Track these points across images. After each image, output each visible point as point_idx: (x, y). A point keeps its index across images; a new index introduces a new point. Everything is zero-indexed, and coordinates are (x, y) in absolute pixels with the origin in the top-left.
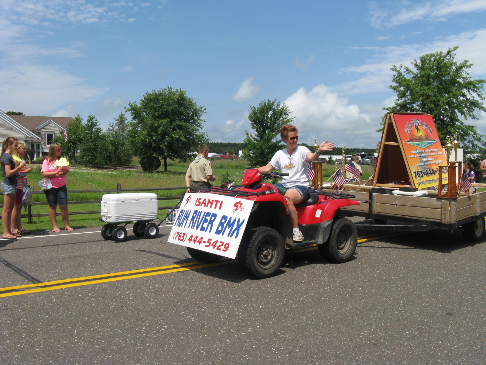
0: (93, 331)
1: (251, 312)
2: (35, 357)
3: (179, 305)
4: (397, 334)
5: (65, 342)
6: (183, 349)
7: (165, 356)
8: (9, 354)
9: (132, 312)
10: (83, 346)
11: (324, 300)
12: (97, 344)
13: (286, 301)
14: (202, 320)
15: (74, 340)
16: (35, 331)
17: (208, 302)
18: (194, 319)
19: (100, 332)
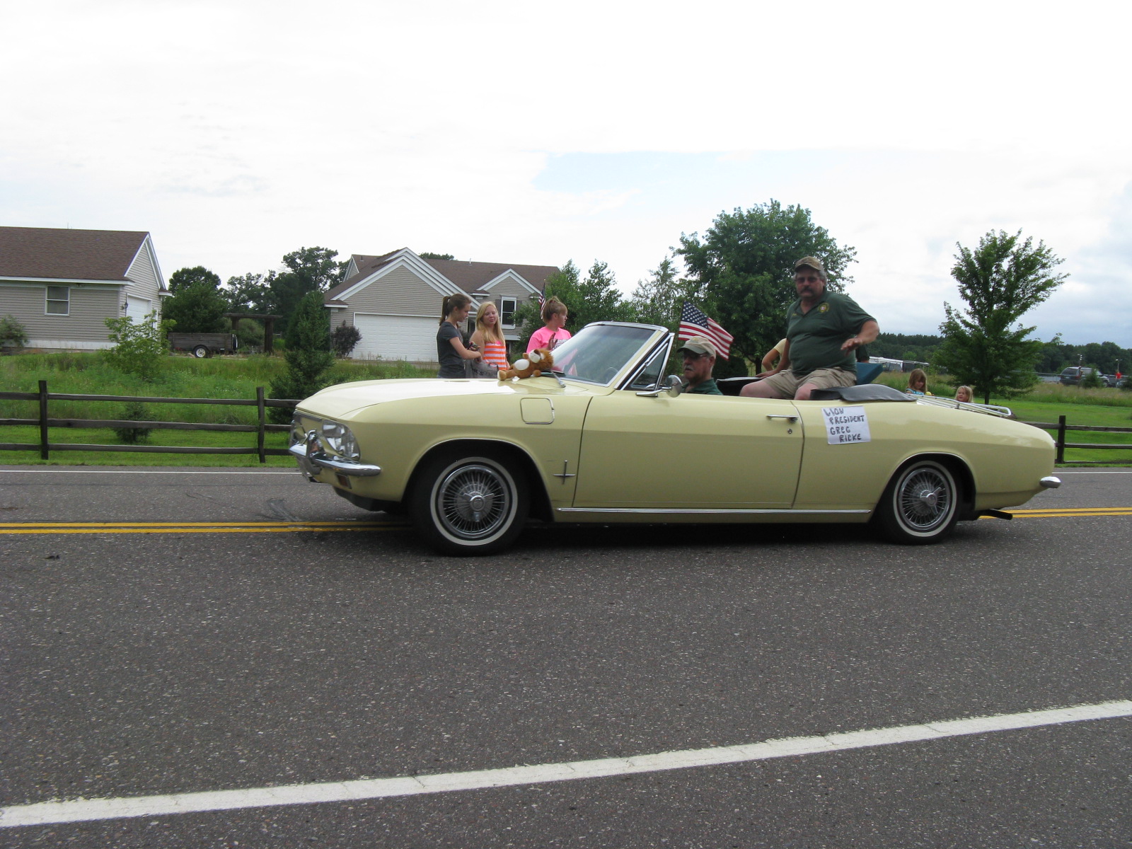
0: (551, 573)
1: (813, 576)
2: (463, 587)
3: (696, 561)
4: (1049, 622)
5: (506, 579)
6: (681, 600)
7: (650, 604)
8: (428, 581)
9: (616, 561)
10: (532, 585)
11: (952, 577)
12: (554, 584)
13: (881, 571)
14: (724, 578)
15: (520, 578)
16: (465, 566)
17: (745, 562)
18: (713, 576)
19: (559, 575)
